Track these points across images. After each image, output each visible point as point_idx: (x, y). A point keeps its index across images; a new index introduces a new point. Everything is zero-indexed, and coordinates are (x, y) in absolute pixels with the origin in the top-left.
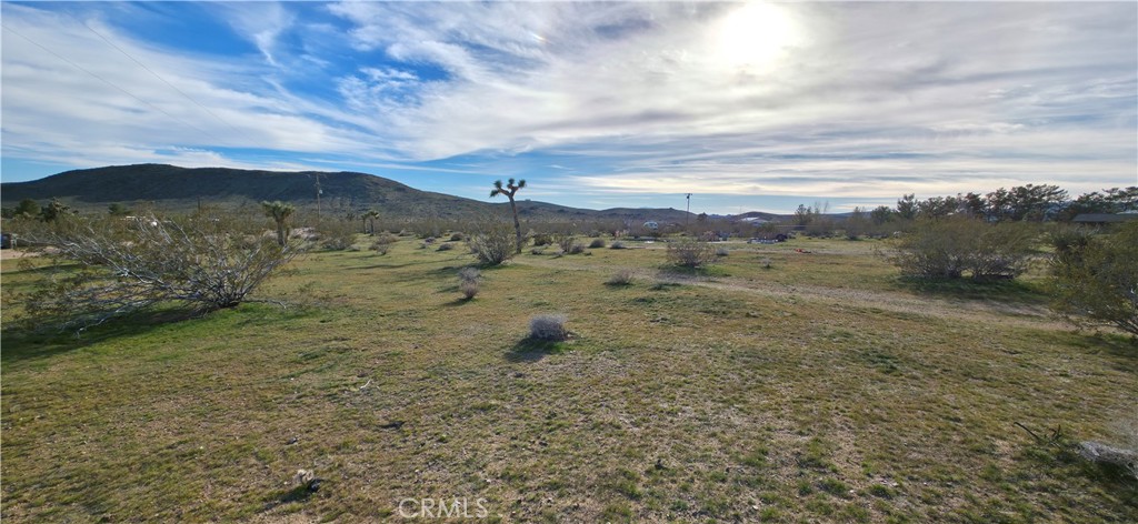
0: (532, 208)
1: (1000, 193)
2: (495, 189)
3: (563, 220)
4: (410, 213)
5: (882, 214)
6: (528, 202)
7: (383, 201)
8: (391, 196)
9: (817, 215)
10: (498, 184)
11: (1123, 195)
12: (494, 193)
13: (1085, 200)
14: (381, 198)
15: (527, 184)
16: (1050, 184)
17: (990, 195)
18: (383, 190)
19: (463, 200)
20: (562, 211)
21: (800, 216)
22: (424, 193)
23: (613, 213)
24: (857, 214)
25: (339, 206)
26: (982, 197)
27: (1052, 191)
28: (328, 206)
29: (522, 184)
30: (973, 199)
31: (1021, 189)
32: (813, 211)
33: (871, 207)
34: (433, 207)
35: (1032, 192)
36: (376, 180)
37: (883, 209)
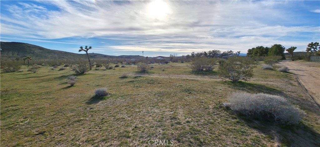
0: (95, 56)
1: (210, 52)
2: (80, 49)
3: (106, 59)
4: (46, 57)
5: (188, 56)
6: (93, 53)
8: (37, 51)
9: (175, 57)
10: (81, 48)
11: (229, 52)
12: (80, 51)
13: (224, 53)
14: (32, 52)
15: (92, 48)
16: (218, 50)
17: (208, 52)
18: (33, 49)
19: (68, 53)
20: (105, 56)
21: (171, 57)
23: (122, 57)
24: (183, 56)
26: (207, 52)
27: (219, 51)
29: (90, 48)
30: (205, 52)
31: (213, 51)
32: (174, 56)
33: (186, 55)
34: (56, 55)
35: (215, 51)
36: (29, 45)
37: (189, 55)
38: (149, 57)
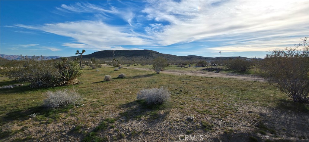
0: (191, 57)
7: (152, 56)
8: (155, 55)
18: (153, 54)
25: (142, 58)
36: (151, 51)
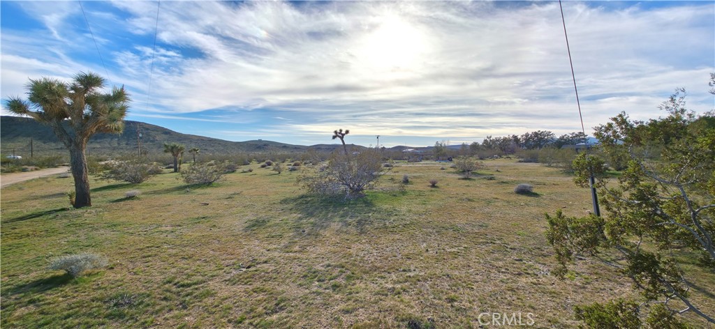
0: (265, 145)
1: (527, 135)
3: (286, 152)
5: (475, 146)
6: (260, 141)
7: (152, 141)
8: (159, 137)
9: (445, 146)
11: (577, 135)
14: (151, 139)
17: (522, 136)
18: (153, 133)
19: (215, 140)
20: (285, 147)
22: (185, 135)
23: (317, 147)
25: (116, 145)
27: (549, 134)
28: (107, 145)
31: (536, 133)
36: (147, 126)
37: (476, 143)
38: (386, 147)
